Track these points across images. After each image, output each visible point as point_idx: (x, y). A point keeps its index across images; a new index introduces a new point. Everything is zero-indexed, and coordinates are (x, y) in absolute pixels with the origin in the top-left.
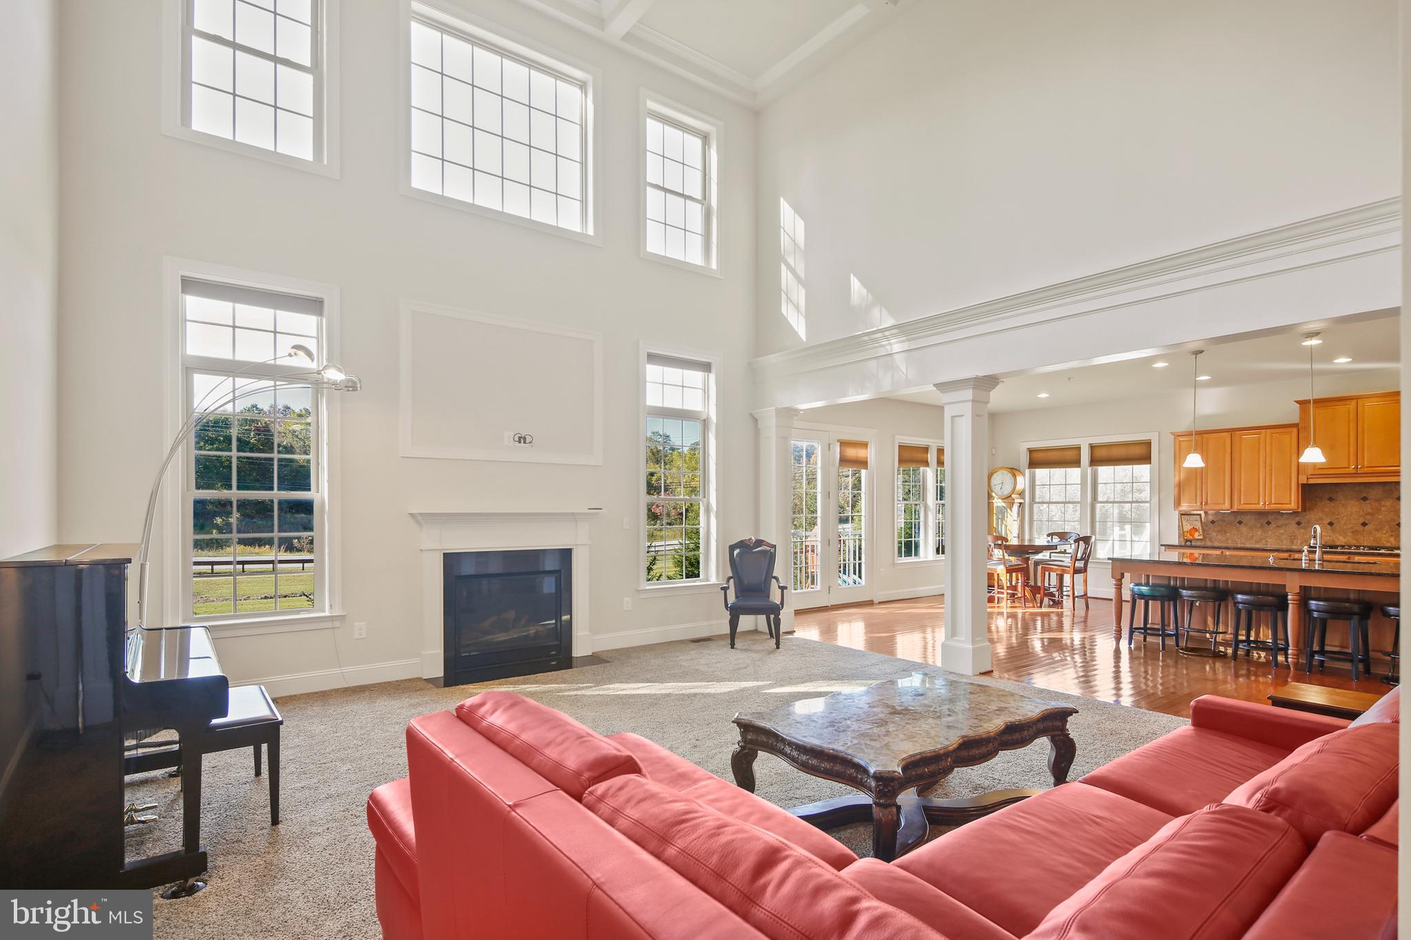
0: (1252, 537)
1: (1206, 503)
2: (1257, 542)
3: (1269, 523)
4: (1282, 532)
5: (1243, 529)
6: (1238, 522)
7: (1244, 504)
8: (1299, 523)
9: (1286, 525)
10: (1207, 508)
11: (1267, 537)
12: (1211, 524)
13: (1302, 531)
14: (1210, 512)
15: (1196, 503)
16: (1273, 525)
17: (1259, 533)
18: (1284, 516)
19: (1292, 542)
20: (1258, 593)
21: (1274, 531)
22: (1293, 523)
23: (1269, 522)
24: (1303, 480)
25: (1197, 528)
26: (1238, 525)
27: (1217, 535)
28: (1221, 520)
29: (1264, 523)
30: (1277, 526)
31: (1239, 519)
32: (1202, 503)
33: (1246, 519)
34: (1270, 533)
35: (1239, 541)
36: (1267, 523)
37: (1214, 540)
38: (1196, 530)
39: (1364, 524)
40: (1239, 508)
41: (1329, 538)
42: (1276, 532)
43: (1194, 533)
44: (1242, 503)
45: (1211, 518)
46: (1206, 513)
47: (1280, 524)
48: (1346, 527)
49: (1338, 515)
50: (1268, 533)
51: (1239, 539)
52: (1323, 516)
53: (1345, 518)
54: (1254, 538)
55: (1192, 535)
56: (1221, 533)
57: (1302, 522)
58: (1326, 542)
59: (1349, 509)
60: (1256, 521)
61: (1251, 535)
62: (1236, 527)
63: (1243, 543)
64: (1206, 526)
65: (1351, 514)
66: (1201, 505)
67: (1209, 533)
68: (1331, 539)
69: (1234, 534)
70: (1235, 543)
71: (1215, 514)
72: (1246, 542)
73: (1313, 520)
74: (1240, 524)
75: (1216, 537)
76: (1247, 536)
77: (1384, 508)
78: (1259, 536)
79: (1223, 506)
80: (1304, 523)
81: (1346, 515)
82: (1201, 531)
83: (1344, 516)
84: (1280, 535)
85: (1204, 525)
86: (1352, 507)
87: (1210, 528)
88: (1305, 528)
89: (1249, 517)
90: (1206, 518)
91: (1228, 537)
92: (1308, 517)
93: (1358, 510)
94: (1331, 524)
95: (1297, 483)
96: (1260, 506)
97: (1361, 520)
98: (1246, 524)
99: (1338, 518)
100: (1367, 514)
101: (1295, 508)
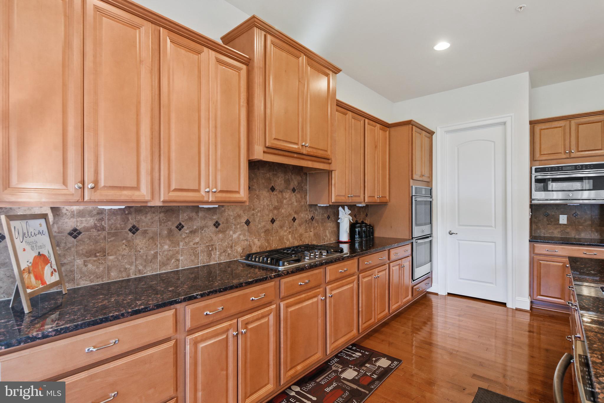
0: (155, 256)
1: (96, 183)
2: (163, 264)
3: (180, 227)
4: (197, 240)
5: (140, 241)
6: (130, 230)
8: (217, 225)
9: (202, 228)
10: (97, 196)
11: (177, 252)
12: (71, 239)
13: (221, 236)
14: (66, 209)
15: (65, 183)
16: (186, 230)
17: (166, 247)
18: (201, 214)
19: (209, 255)
22: (211, 223)
23: (180, 224)
24: (259, 154)
25: (46, 254)
26: (131, 234)
27: (85, 264)
28: (95, 227)
29: (174, 228)
30: (191, 232)
31: (132, 221)
32: (83, 183)
33: (144, 222)
34: (181, 244)
35: (133, 268)
36: (177, 227)
38: (46, 261)
39: (273, 221)
40: (167, 199)
41: (246, 243)
42: (189, 242)
43: (43, 269)
44: (173, 187)
45: (69, 224)
46: (55, 210)
47: (195, 227)
48: (260, 226)
49: (253, 210)
50: (178, 245)
51: (131, 264)
52: (241, 212)
53: (259, 214)
54: (159, 258)
55: (39, 277)
56: (96, 256)
57: (220, 223)
58: (244, 249)
59: (262, 202)
60: (160, 225)
61: (152, 252)
62: (128, 241)
63: (139, 270)
64: (58, 245)
65: (263, 209)
66: (83, 188)
67: (65, 261)
68: (248, 243)
69: (123, 256)
70: (124, 274)
71: (81, 214)
72: (145, 267)
73: (232, 218)
74: (134, 233)
75: (84, 269)
76: (146, 256)
77: (285, 201)
78: (166, 253)
79: (136, 193)
80: (223, 223)
81: (260, 209)
82: (54, 262)
83: (258, 212)
84: (195, 246)
85: (55, 243)
86: (263, 199)
87: (69, 248)
88: (223, 232)
89: (149, 217)
90: (57, 223)
91: (110, 264)
92: (226, 214)
93: (268, 203)
94: (248, 223)
95: (247, 158)
96: (202, 195)
97: (271, 216)
98: (145, 232)
99: (253, 215)
100: (275, 208)
101: (245, 199)
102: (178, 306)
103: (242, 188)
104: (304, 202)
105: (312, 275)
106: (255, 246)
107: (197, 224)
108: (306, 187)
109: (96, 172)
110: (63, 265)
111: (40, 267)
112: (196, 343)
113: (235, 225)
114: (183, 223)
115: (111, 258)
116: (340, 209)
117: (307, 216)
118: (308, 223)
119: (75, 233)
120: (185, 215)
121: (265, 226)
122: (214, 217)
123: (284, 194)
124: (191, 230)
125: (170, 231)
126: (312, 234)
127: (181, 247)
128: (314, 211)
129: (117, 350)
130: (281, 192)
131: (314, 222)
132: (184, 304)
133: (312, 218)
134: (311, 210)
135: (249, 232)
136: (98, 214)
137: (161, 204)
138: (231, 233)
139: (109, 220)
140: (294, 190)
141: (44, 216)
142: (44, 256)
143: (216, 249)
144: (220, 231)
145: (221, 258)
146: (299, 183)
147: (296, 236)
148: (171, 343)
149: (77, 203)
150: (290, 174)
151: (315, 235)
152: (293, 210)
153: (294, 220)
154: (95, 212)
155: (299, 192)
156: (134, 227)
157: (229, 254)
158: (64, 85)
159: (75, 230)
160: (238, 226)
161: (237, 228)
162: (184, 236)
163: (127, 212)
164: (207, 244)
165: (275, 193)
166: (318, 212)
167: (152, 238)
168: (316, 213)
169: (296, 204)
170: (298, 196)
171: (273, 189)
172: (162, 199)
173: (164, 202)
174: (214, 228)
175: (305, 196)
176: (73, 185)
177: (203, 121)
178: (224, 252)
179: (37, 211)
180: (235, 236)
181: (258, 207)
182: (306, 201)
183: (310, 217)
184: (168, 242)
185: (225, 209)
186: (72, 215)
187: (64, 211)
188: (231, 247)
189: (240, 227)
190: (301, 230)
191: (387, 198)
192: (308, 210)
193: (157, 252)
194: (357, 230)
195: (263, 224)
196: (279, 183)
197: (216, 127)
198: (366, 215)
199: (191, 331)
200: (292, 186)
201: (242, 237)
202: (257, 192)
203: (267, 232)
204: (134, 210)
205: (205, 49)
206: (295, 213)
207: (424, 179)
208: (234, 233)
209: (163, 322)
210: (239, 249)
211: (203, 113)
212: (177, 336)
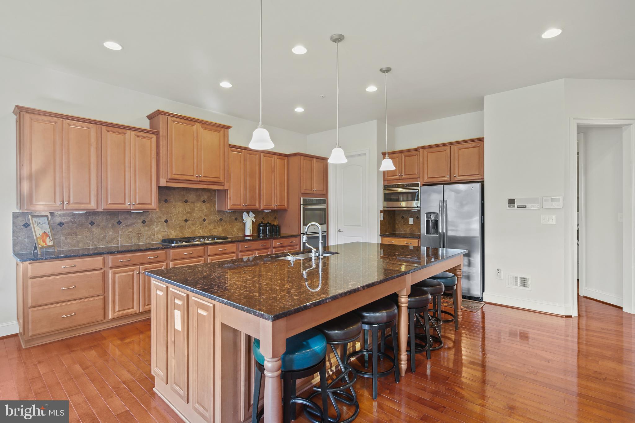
0: (104, 237)
1: (69, 201)
2: (109, 242)
3: (119, 223)
4: (131, 230)
5: (95, 230)
6: (90, 224)
7: (110, 204)
8: (144, 222)
9: (134, 224)
10: (70, 207)
12: (59, 227)
13: (146, 228)
14: (57, 213)
15: (55, 202)
16: (123, 224)
17: (111, 233)
18: (132, 216)
19: (139, 239)
21: (124, 230)
22: (140, 221)
23: (119, 221)
24: (163, 182)
26: (90, 226)
27: (66, 239)
28: (71, 221)
29: (115, 223)
30: (126, 226)
31: (91, 219)
32: (63, 201)
33: (97, 219)
34: (120, 232)
35: (91, 242)
37: (62, 244)
38: (47, 236)
39: (186, 221)
40: (105, 208)
41: (165, 233)
42: (125, 231)
43: (46, 239)
44: (109, 202)
45: (59, 220)
46: (52, 214)
47: (129, 223)
48: (175, 223)
49: (171, 214)
50: (118, 232)
51: (90, 240)
52: (161, 215)
53: (175, 216)
54: (106, 239)
55: (44, 241)
56: (72, 236)
57: (146, 221)
58: (163, 237)
59: (177, 209)
60: (107, 221)
61: (103, 235)
62: (89, 229)
63: (95, 244)
64: (53, 229)
65: (179, 213)
66: (63, 204)
67: (56, 237)
68: (167, 233)
69: (86, 236)
70: (87, 245)
71: (64, 215)
72: (98, 242)
73: (154, 218)
74: (92, 225)
75: (66, 241)
76: (99, 237)
77: (196, 209)
78: (111, 236)
79: (89, 205)
80: (148, 221)
81: (176, 213)
82: (51, 237)
83: (174, 215)
84: (129, 233)
85: (52, 228)
86: (179, 207)
87: (58, 231)
88: (149, 226)
89: (100, 217)
90: (52, 219)
91: (79, 240)
92: (150, 216)
93: (183, 210)
94: (166, 221)
95: (157, 186)
96: (127, 206)
97: (184, 218)
98: (98, 225)
99: (170, 217)
100: (188, 213)
101: (155, 208)
102: (105, 256)
103: (153, 202)
104: (213, 209)
105: (195, 250)
106: (172, 235)
107: (130, 221)
108: (215, 199)
109: (69, 197)
110: (55, 239)
111: (45, 238)
112: (115, 273)
113: (157, 222)
114: (121, 221)
115: (79, 237)
116: (245, 213)
117: (216, 218)
118: (217, 223)
119: (61, 224)
120: (123, 216)
121: (179, 224)
122: (142, 218)
123: (196, 204)
124: (126, 224)
125: (113, 225)
126: (220, 230)
127: (120, 233)
128: (223, 215)
129: (75, 269)
130: (193, 203)
131: (222, 221)
132: (109, 255)
133: (221, 220)
134: (219, 214)
135: (168, 227)
136: (72, 215)
137: (102, 211)
138: (154, 227)
139: (78, 218)
140: (204, 202)
141: (47, 216)
142: (46, 233)
143: (143, 236)
144: (146, 226)
145: (147, 241)
146: (208, 197)
147: (206, 230)
148: (102, 271)
149: (60, 210)
150: (201, 191)
151: (223, 230)
152: (204, 214)
153: (204, 220)
154: (71, 215)
155: (209, 203)
156: (92, 222)
157: (152, 239)
158: (55, 160)
159: (61, 223)
160: (159, 223)
161: (158, 224)
162: (122, 228)
163: (88, 215)
164: (137, 233)
165: (188, 204)
166: (226, 215)
167: (102, 228)
168: (225, 216)
169: (206, 210)
170: (208, 205)
171: (186, 201)
172: (103, 208)
173: (104, 209)
174: (142, 224)
175: (214, 205)
176: (59, 203)
177: (127, 169)
178: (149, 237)
179: (43, 214)
180: (157, 229)
181: (174, 212)
182: (215, 208)
183: (218, 219)
184: (112, 230)
185: (149, 214)
186: (60, 216)
187: (56, 214)
188: (154, 235)
189: (160, 224)
190: (211, 227)
191: (286, 206)
192: (217, 214)
193: (105, 236)
194: (261, 228)
195: (178, 222)
196: (192, 197)
197: (135, 171)
198: (275, 218)
199: (112, 268)
200: (202, 199)
201: (162, 230)
202: (174, 203)
203: (181, 227)
204: (90, 213)
205: (128, 131)
206: (205, 216)
207: (315, 192)
208: (156, 227)
209: (97, 261)
210: (160, 237)
211: (127, 164)
212: (105, 269)
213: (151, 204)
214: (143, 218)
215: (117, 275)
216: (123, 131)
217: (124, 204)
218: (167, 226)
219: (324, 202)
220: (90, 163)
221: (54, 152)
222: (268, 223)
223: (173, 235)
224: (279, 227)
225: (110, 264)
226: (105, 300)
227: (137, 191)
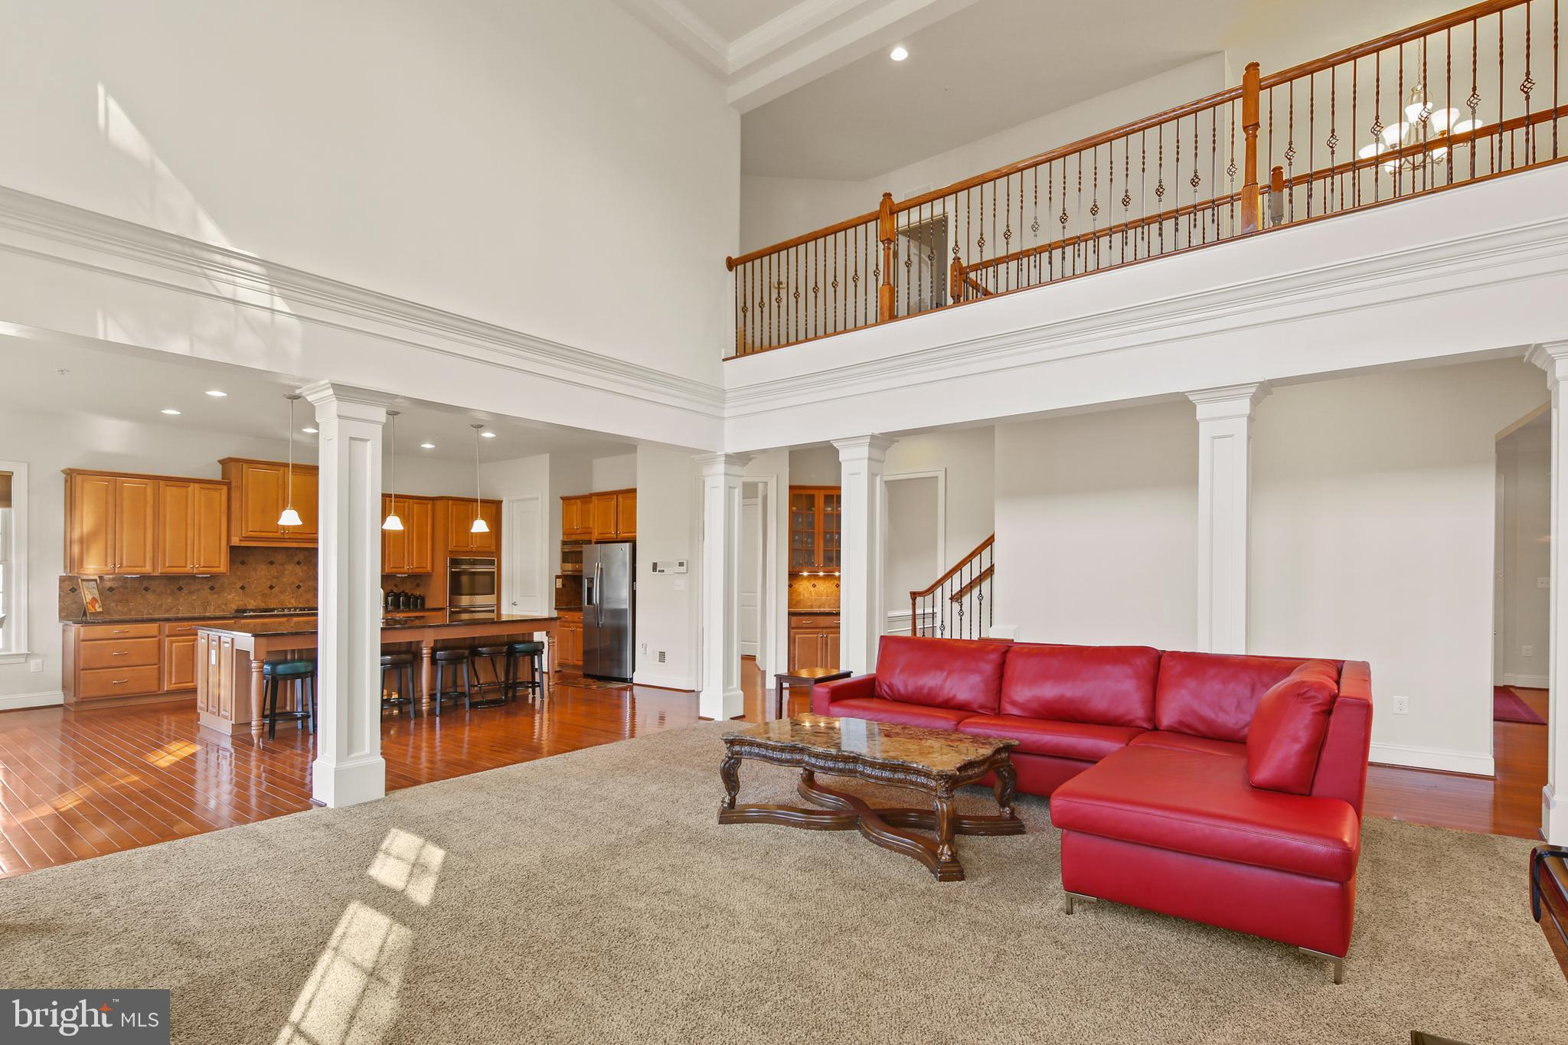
0: (161, 606)
1: (121, 564)
2: (168, 611)
3: (180, 589)
4: (195, 597)
5: (150, 596)
6: (144, 589)
7: (169, 567)
8: (212, 588)
9: (199, 590)
10: (123, 570)
11: (178, 605)
12: (109, 592)
13: (216, 596)
14: (106, 577)
15: (106, 565)
16: (185, 591)
17: (169, 601)
18: (197, 581)
19: (205, 609)
20: (399, 653)
21: (186, 597)
22: (207, 588)
23: (180, 587)
24: (235, 541)
26: (144, 592)
27: (117, 605)
28: (122, 586)
29: (175, 589)
30: (189, 592)
31: (145, 584)
32: (115, 565)
33: (153, 585)
34: (181, 600)
35: (145, 611)
36: (178, 589)
37: (112, 612)
38: (97, 601)
39: (271, 587)
40: (162, 571)
41: (241, 602)
42: (188, 598)
44: (167, 565)
45: (109, 584)
46: (101, 578)
47: (193, 589)
48: (256, 591)
49: (249, 578)
50: (179, 600)
51: (144, 609)
52: (235, 580)
54: (164, 606)
56: (122, 602)
57: (215, 587)
59: (259, 573)
60: (165, 587)
61: (159, 603)
62: (142, 595)
63: (149, 613)
65: (261, 578)
66: (114, 567)
68: (243, 603)
69: (139, 604)
70: (140, 614)
71: (114, 579)
72: (154, 611)
73: (226, 584)
74: (147, 591)
76: (155, 604)
77: (286, 572)
78: (169, 604)
79: (143, 569)
80: (218, 588)
81: (257, 578)
83: (255, 580)
84: (192, 602)
85: (101, 594)
86: (261, 570)
88: (218, 593)
89: (157, 582)
90: (102, 584)
91: (131, 607)
92: (220, 581)
93: (267, 574)
94: (243, 588)
95: (227, 545)
96: (188, 569)
97: (269, 584)
98: (154, 591)
99: (249, 582)
100: (274, 577)
101: (225, 571)
102: (161, 623)
103: (222, 565)
104: (313, 572)
107: (194, 587)
109: (122, 559)
112: (172, 642)
113: (229, 589)
114: (182, 587)
115: (132, 604)
119: (111, 589)
120: (184, 581)
121: (261, 591)
123: (286, 566)
125: (172, 591)
127: (181, 602)
129: (127, 635)
130: (283, 564)
132: (165, 622)
135: (245, 595)
136: (125, 579)
137: (159, 574)
138: (226, 594)
139: (131, 583)
140: (299, 563)
141: (95, 580)
143: (211, 605)
144: (215, 592)
145: (216, 611)
146: (305, 557)
147: (300, 600)
148: (157, 639)
149: (111, 574)
150: (295, 550)
152: (298, 579)
153: (299, 587)
154: (123, 579)
155: (306, 564)
156: (146, 587)
157: (223, 609)
158: (107, 522)
159: (111, 587)
160: (233, 590)
161: (232, 592)
162: (183, 595)
163: (142, 579)
164: (203, 601)
165: (274, 566)
167: (159, 594)
169: (301, 574)
171: (272, 563)
172: (160, 572)
174: (210, 591)
176: (110, 566)
177: (189, 526)
178: (218, 607)
179: (93, 577)
180: (229, 597)
181: (255, 576)
184: (170, 597)
185: (220, 578)
186: (110, 580)
188: (226, 604)
189: (235, 591)
190: (308, 596)
191: (429, 569)
193: (162, 604)
194: (390, 598)
195: (259, 590)
196: (280, 558)
197: (200, 529)
198: (418, 585)
199: (168, 636)
200: (296, 559)
201: (236, 598)
202: (253, 566)
203: (264, 595)
204: (145, 578)
205: (192, 484)
206: (300, 581)
207: (474, 550)
208: (229, 594)
209: (153, 628)
210: (234, 607)
211: (189, 521)
212: (161, 637)
213: (219, 567)
214: (210, 584)
215: (174, 644)
216: (187, 484)
217: (186, 567)
218: (243, 593)
219: (492, 563)
220: (145, 523)
221: (107, 513)
222: (403, 592)
223: (252, 604)
224: (423, 599)
225: (167, 633)
226: (160, 671)
227: (202, 552)
